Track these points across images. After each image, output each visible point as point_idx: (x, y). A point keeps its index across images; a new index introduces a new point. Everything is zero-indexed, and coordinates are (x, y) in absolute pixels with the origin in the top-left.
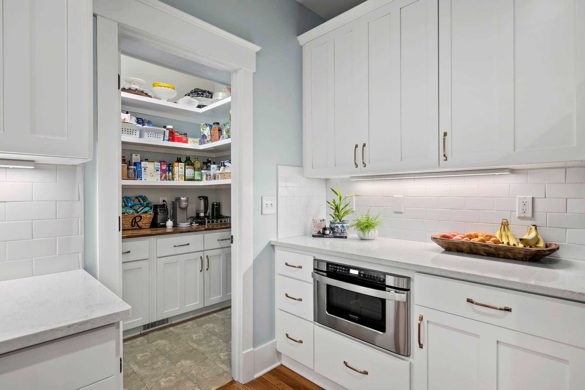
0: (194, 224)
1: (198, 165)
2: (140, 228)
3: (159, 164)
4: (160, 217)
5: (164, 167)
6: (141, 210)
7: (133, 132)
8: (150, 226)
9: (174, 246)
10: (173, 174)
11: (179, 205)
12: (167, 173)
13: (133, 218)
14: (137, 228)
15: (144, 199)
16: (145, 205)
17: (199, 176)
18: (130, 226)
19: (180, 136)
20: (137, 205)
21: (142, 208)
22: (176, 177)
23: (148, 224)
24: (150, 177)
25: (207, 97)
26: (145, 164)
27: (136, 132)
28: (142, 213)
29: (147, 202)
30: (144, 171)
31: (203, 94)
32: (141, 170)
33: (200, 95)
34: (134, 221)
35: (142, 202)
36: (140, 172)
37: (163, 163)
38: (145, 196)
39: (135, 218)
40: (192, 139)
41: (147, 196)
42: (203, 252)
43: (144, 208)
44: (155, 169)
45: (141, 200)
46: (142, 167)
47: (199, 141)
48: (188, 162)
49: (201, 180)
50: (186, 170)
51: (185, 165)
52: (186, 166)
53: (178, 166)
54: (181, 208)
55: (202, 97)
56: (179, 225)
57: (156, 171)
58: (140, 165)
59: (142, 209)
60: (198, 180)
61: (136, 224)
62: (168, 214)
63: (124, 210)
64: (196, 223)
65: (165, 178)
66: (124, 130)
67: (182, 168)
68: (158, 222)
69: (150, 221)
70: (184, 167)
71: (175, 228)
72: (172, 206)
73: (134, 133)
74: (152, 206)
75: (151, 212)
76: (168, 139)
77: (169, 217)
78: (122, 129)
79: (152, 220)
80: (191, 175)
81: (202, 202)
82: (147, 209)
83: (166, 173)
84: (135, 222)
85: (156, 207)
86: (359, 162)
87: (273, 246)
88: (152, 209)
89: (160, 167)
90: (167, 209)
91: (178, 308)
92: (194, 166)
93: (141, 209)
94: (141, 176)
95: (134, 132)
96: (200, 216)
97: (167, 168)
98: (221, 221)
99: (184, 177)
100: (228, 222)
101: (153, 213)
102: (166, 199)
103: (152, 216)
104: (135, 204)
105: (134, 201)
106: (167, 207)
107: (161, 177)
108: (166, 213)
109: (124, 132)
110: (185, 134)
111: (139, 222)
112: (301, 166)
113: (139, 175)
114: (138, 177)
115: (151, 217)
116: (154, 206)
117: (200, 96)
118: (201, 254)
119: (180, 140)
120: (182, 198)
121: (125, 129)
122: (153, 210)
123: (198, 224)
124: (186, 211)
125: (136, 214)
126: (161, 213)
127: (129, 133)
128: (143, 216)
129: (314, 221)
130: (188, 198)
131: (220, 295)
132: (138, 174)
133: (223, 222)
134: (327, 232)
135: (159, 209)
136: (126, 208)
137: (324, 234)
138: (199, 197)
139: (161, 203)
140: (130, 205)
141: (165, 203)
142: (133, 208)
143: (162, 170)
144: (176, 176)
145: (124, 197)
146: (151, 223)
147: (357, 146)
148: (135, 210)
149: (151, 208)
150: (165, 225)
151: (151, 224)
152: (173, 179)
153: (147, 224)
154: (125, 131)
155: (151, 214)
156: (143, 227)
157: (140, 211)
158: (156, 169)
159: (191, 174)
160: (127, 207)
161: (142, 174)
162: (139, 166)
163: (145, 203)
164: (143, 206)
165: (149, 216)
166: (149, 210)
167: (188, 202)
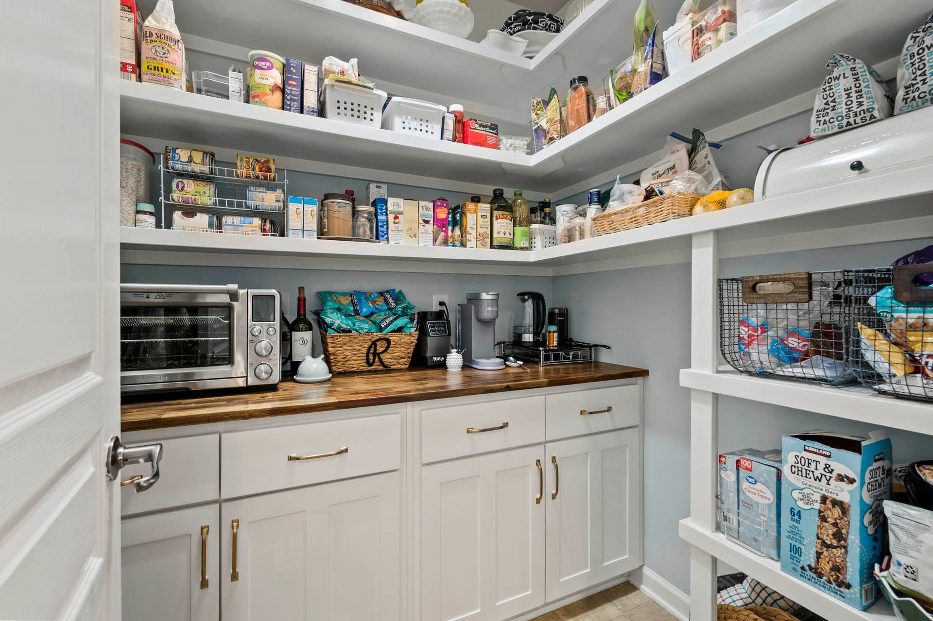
0: (511, 362)
1: (522, 211)
2: (387, 370)
3: (431, 205)
4: (432, 342)
5: (442, 214)
6: (389, 325)
7: (365, 113)
8: (410, 365)
9: (468, 432)
10: (463, 233)
11: (477, 312)
12: (450, 228)
13: (370, 343)
14: (381, 368)
15: (399, 297)
16: (399, 313)
17: (525, 238)
18: (362, 362)
19: (481, 131)
20: (380, 311)
21: (391, 318)
22: (470, 241)
23: (404, 358)
24: (410, 238)
25: (546, 30)
26: (398, 205)
27: (372, 112)
28: (392, 330)
29: (403, 305)
30: (395, 223)
31: (536, 22)
32: (387, 218)
33: (531, 23)
34: (372, 351)
35: (393, 305)
36: (384, 225)
37: (439, 203)
38: (400, 292)
39: (374, 343)
40: (510, 140)
41: (405, 292)
42: (543, 446)
43: (395, 319)
44: (420, 218)
45: (391, 300)
46: (388, 213)
47: (527, 145)
48: (499, 202)
49: (529, 248)
50: (495, 222)
51: (491, 208)
52: (495, 213)
53: (476, 211)
54: (481, 321)
55: (535, 28)
56: (477, 363)
57: (424, 224)
58: (384, 208)
59: (392, 322)
60: (522, 249)
61: (377, 359)
62: (449, 334)
63: (350, 322)
64: (517, 359)
65: (445, 243)
66: (342, 106)
67: (484, 217)
68: (429, 354)
69: (409, 351)
70: (489, 215)
71: (468, 372)
72: (459, 316)
73: (368, 116)
74: (414, 314)
75: (413, 330)
76: (451, 137)
77: (452, 341)
78: (338, 102)
79: (414, 349)
80: (507, 235)
81: (529, 306)
82: (402, 322)
83: (447, 229)
84: (375, 354)
85: (423, 317)
88: (415, 322)
89: (432, 213)
90: (449, 322)
91: (479, 611)
92: (512, 212)
93: (388, 321)
94: (386, 237)
95: (369, 112)
96: (523, 340)
97: (450, 216)
98: (576, 357)
99: (488, 240)
100: (593, 359)
101: (416, 331)
102: (445, 299)
103: (414, 340)
104: (376, 308)
105: (374, 302)
106: (447, 318)
107: (435, 240)
108: (446, 333)
109: (342, 110)
110: (494, 127)
111: (383, 355)
113: (383, 232)
114: (381, 238)
115: (413, 343)
116: (419, 313)
117: (529, 28)
118: (537, 453)
119: (480, 142)
120: (485, 296)
121: (345, 103)
122: (418, 323)
123: (521, 363)
124: (492, 329)
125: (377, 335)
126: (435, 331)
127: (356, 113)
128: (394, 338)
130: (498, 295)
131: (586, 568)
132: (380, 229)
133: (580, 357)
135: (431, 323)
136: (356, 319)
138: (522, 294)
139: (436, 308)
140: (366, 312)
141: (444, 308)
142: (372, 319)
143: (436, 220)
144: (471, 237)
145: (354, 291)
146: (411, 355)
148: (374, 323)
149: (412, 320)
150: (445, 361)
151: (412, 358)
152: (463, 245)
153: (402, 358)
154: (345, 109)
155: (410, 335)
156: (393, 367)
157: (386, 327)
158: (424, 218)
159: (507, 232)
160: (357, 317)
161: (389, 230)
162: (382, 210)
163: (399, 309)
164: (394, 314)
165: (406, 339)
166: (406, 324)
167: (497, 306)
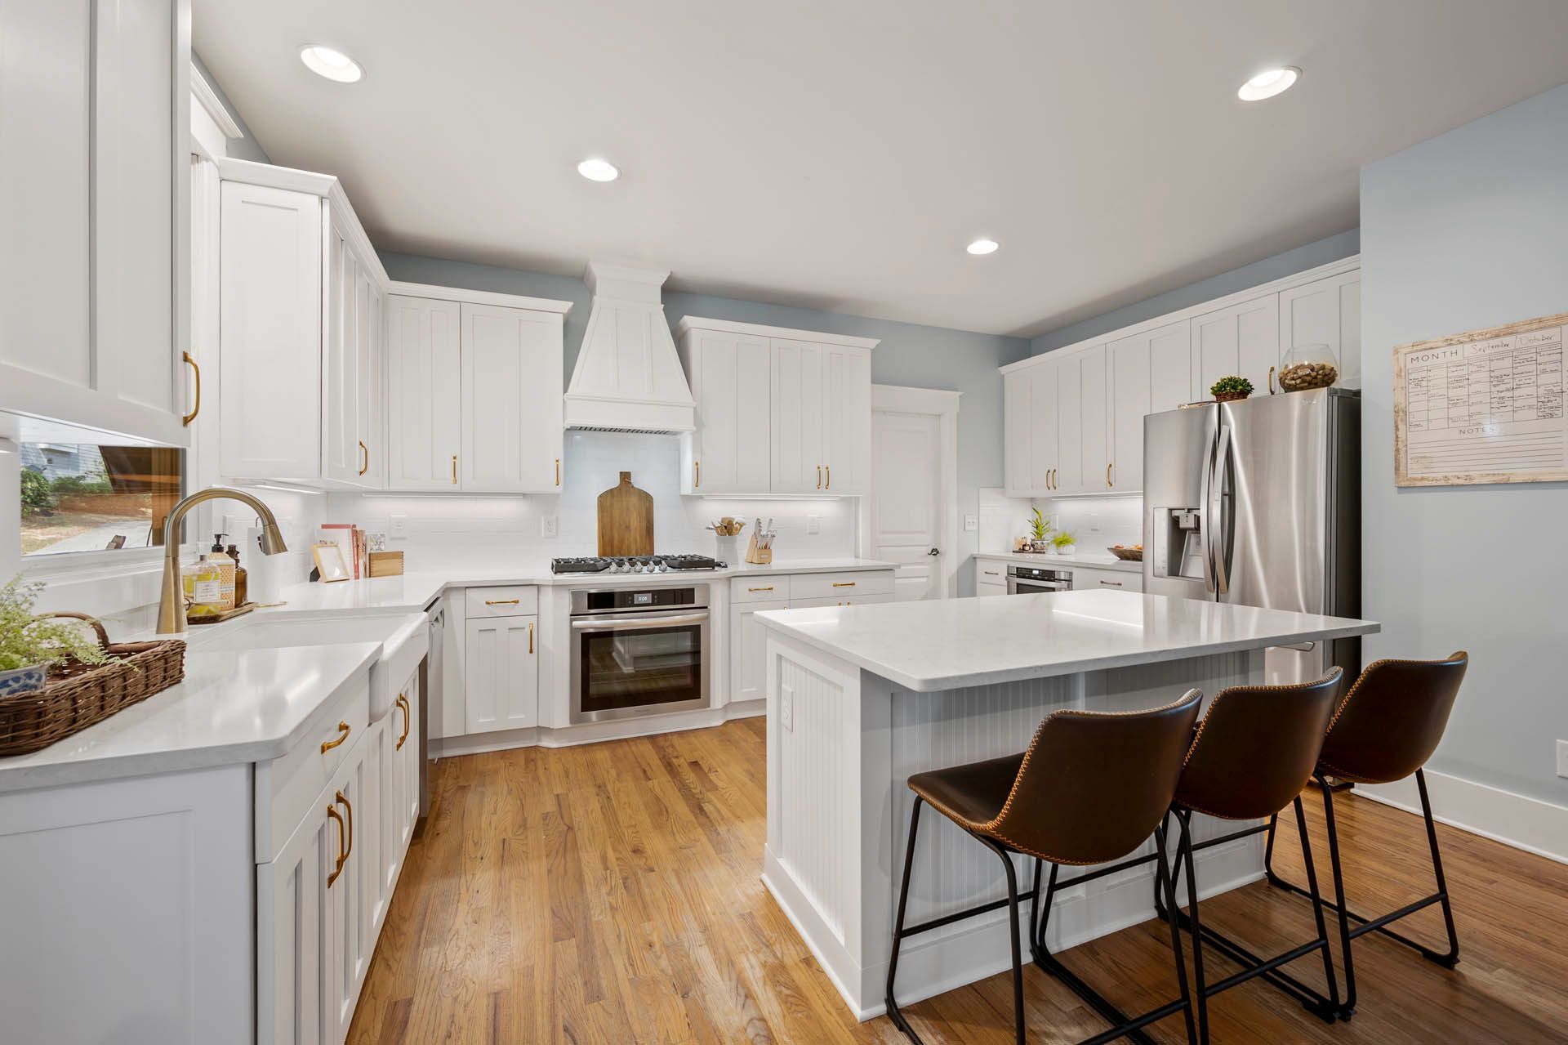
86: (1051, 485)
87: (975, 558)
112: (1003, 487)
129: (1016, 539)
134: (1027, 548)
137: (1023, 549)
147: (1049, 471)
